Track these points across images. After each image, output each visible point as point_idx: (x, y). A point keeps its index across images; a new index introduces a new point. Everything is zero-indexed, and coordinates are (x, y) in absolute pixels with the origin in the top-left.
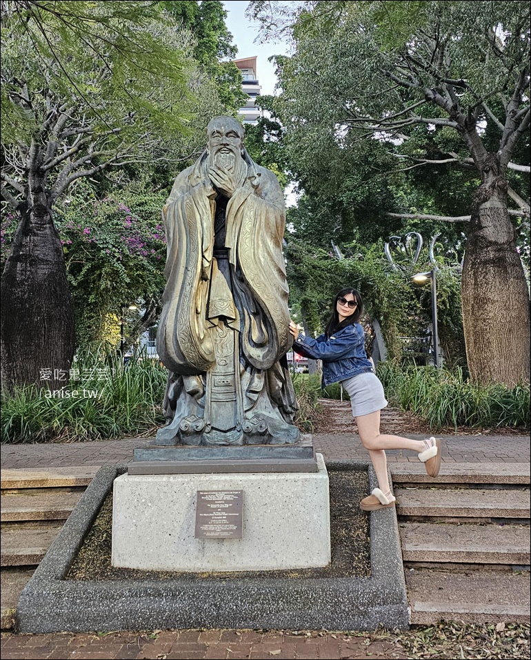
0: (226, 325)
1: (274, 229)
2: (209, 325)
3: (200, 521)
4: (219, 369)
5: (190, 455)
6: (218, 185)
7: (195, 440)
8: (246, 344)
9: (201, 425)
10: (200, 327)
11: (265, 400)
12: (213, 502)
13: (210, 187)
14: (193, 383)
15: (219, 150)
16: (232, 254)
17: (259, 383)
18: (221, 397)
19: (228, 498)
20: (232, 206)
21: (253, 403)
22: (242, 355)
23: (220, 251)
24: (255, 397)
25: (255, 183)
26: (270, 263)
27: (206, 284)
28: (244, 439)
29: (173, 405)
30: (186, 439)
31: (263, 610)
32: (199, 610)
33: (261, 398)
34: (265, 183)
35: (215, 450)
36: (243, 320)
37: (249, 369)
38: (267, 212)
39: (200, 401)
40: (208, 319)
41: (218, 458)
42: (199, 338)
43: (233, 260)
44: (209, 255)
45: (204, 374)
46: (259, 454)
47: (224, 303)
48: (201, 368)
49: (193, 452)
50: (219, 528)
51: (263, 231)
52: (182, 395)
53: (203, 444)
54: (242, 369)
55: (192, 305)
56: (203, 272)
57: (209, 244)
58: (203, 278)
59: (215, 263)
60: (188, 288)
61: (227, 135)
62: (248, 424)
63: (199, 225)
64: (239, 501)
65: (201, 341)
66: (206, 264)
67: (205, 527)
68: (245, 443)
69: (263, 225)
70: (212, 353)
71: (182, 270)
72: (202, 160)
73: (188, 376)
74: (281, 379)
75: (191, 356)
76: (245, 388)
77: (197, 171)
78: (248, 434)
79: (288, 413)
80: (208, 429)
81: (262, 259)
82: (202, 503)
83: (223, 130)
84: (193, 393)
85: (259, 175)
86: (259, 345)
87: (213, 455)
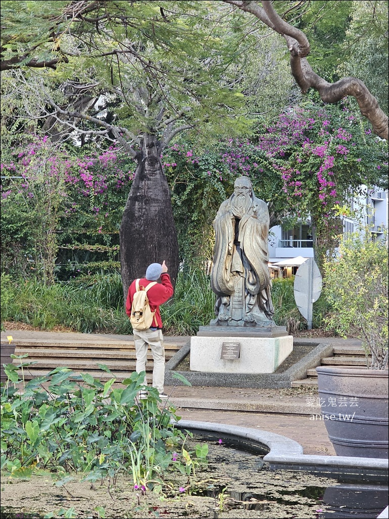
0: (239, 275)
1: (260, 232)
2: (232, 275)
3: (223, 353)
4: (236, 294)
5: (222, 329)
6: (235, 215)
7: (225, 324)
8: (247, 283)
9: (227, 318)
10: (227, 276)
11: (257, 308)
12: (228, 347)
13: (232, 215)
14: (225, 300)
15: (238, 195)
16: (241, 244)
17: (253, 301)
18: (236, 306)
19: (234, 345)
20: (241, 223)
21: (251, 310)
22: (245, 288)
23: (236, 242)
24: (251, 307)
25: (254, 210)
26: (258, 248)
27: (231, 257)
28: (245, 324)
29: (218, 309)
30: (221, 323)
31: (241, 382)
32: (219, 381)
33: (255, 308)
34: (259, 209)
35: (232, 328)
36: (246, 273)
37: (249, 295)
38: (257, 225)
39: (228, 308)
40: (231, 272)
41: (233, 331)
42: (226, 281)
43: (241, 247)
44: (231, 245)
45: (230, 296)
46: (249, 330)
47: (239, 266)
48: (228, 293)
49: (223, 328)
50: (230, 356)
51: (255, 234)
52: (221, 305)
53: (228, 325)
54: (246, 294)
55: (224, 267)
56: (229, 251)
57: (232, 240)
58: (229, 254)
59: (235, 247)
60: (222, 259)
61: (242, 188)
62: (247, 318)
63: (227, 232)
64: (238, 347)
65: (228, 282)
66: (230, 249)
67: (224, 356)
68: (245, 326)
69: (255, 231)
70: (233, 287)
71: (220, 250)
72: (232, 198)
73: (223, 296)
74: (265, 299)
75: (223, 288)
76: (247, 303)
77: (229, 204)
78: (246, 322)
79: (269, 315)
80: (230, 319)
81: (254, 246)
82: (224, 347)
83: (240, 186)
84: (225, 304)
85: (257, 206)
86: (253, 284)
87: (231, 330)
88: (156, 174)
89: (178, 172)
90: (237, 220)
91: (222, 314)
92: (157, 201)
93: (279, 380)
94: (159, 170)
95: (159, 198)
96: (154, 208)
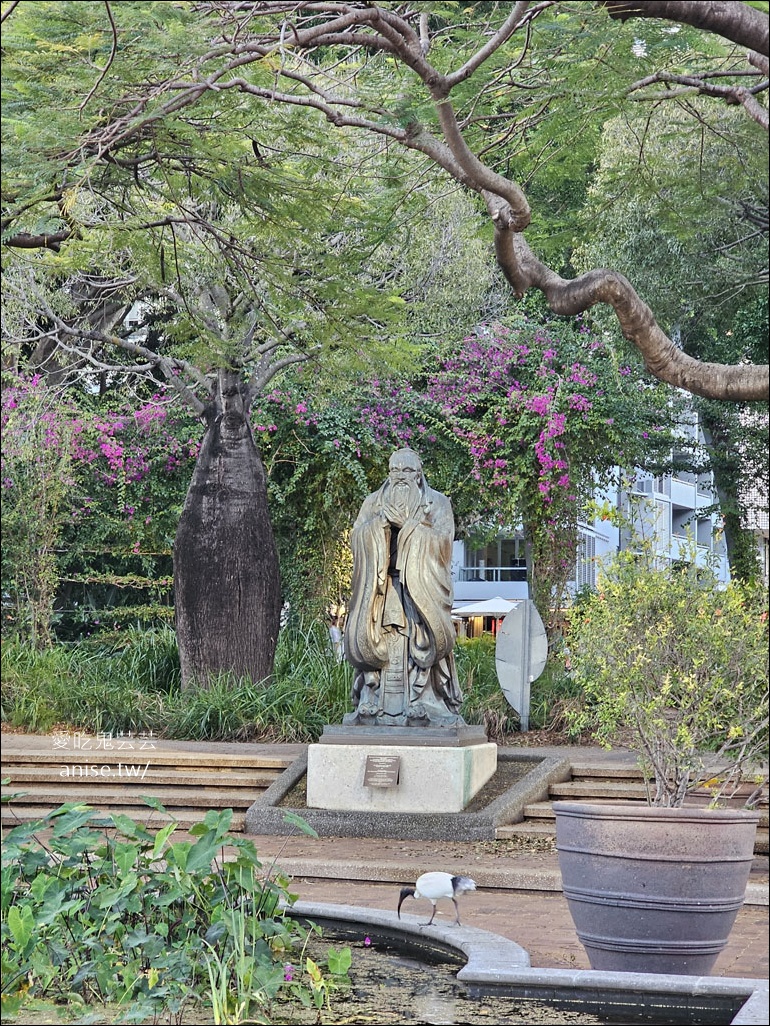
0: (398, 631)
1: (437, 552)
2: (384, 631)
3: (367, 775)
4: (392, 667)
5: (367, 731)
6: (391, 520)
7: (371, 721)
8: (412, 647)
9: (375, 710)
10: (375, 634)
11: (430, 693)
12: (378, 763)
13: (385, 520)
14: (371, 677)
15: (397, 483)
16: (402, 574)
17: (423, 679)
18: (392, 689)
19: (389, 761)
20: (402, 535)
21: (419, 696)
22: (409, 656)
23: (393, 572)
24: (420, 690)
25: (426, 511)
26: (434, 581)
27: (382, 598)
28: (408, 722)
29: (358, 695)
30: (363, 720)
31: (402, 828)
32: (361, 826)
33: (426, 692)
34: (435, 510)
35: (384, 728)
36: (411, 628)
37: (416, 668)
38: (432, 539)
39: (376, 692)
40: (383, 626)
41: (387, 733)
42: (374, 642)
43: (402, 580)
44: (383, 576)
45: (380, 671)
46: (417, 731)
47: (396, 616)
48: (377, 665)
49: (367, 729)
50: (381, 780)
51: (427, 555)
52: (364, 687)
53: (376, 724)
54: (410, 667)
55: (369, 616)
56: (378, 588)
57: (384, 566)
58: (379, 592)
59: (390, 579)
60: (366, 602)
61: (403, 470)
62: (411, 710)
63: (375, 552)
64: (397, 765)
65: (376, 645)
66: (381, 583)
67: (371, 780)
68: (408, 725)
69: (427, 550)
70: (386, 654)
71: (362, 586)
72: (385, 488)
73: (367, 671)
74: (445, 676)
75: (368, 656)
76: (412, 683)
77: (379, 499)
78: (411, 718)
79: (453, 705)
80: (381, 713)
81: (426, 579)
82: (370, 764)
83: (401, 466)
84: (371, 685)
85: (431, 503)
86: (424, 649)
87: (382, 732)
88: (240, 445)
89: (279, 442)
90: (394, 529)
91: (365, 704)
92: (241, 494)
93: (472, 826)
94: (245, 437)
95: (246, 488)
96: (237, 509)
